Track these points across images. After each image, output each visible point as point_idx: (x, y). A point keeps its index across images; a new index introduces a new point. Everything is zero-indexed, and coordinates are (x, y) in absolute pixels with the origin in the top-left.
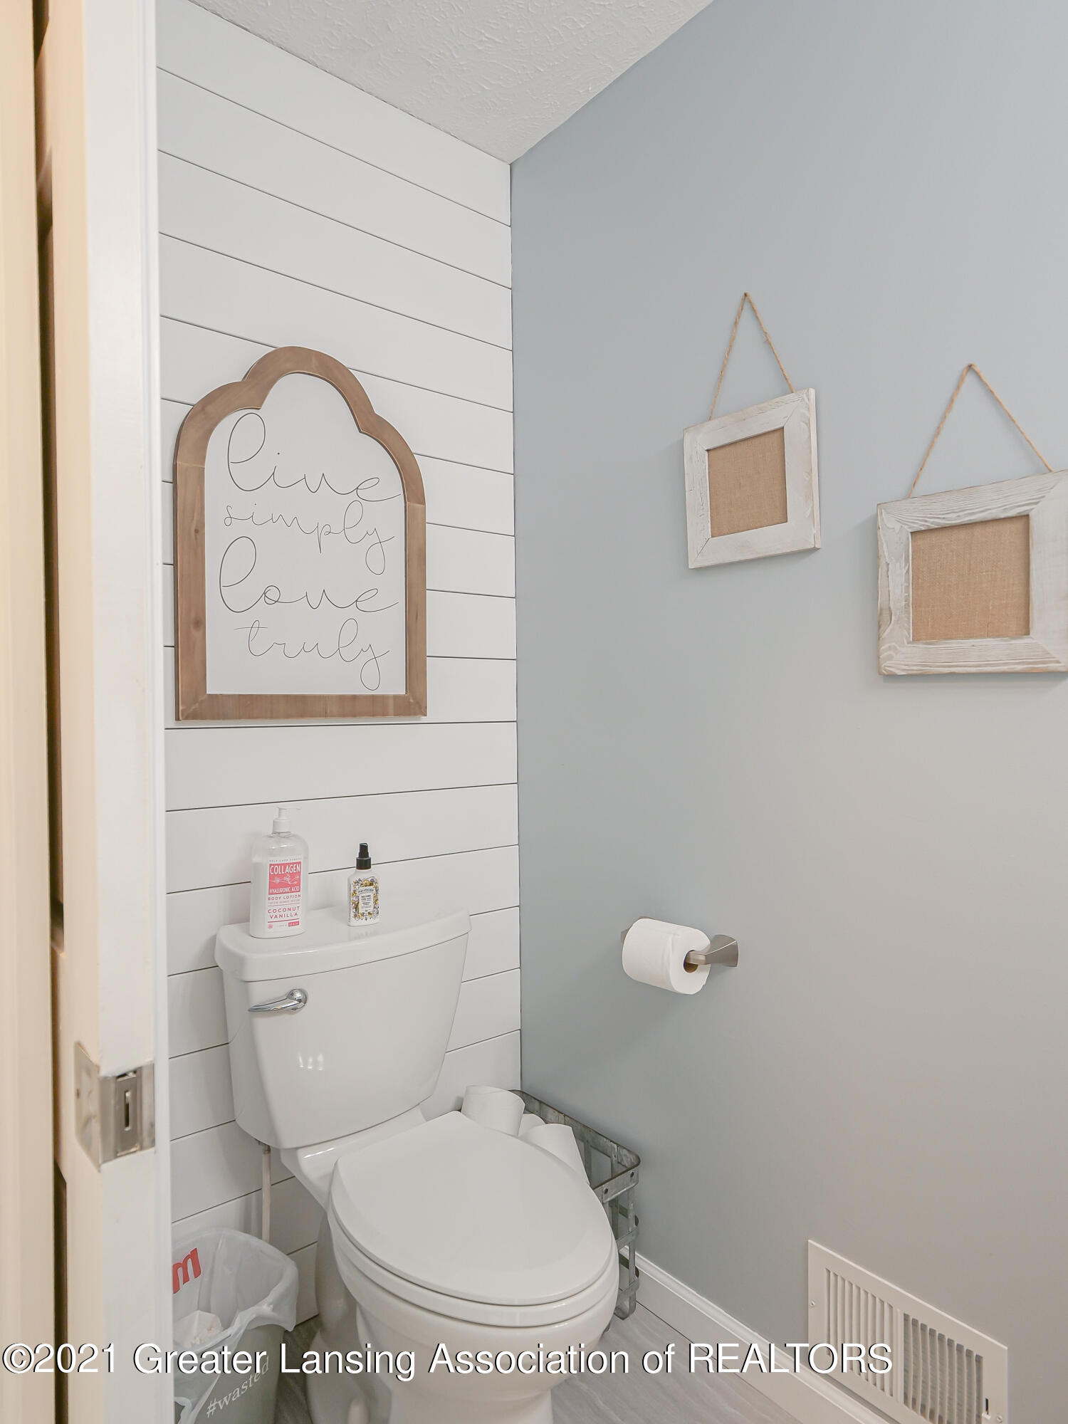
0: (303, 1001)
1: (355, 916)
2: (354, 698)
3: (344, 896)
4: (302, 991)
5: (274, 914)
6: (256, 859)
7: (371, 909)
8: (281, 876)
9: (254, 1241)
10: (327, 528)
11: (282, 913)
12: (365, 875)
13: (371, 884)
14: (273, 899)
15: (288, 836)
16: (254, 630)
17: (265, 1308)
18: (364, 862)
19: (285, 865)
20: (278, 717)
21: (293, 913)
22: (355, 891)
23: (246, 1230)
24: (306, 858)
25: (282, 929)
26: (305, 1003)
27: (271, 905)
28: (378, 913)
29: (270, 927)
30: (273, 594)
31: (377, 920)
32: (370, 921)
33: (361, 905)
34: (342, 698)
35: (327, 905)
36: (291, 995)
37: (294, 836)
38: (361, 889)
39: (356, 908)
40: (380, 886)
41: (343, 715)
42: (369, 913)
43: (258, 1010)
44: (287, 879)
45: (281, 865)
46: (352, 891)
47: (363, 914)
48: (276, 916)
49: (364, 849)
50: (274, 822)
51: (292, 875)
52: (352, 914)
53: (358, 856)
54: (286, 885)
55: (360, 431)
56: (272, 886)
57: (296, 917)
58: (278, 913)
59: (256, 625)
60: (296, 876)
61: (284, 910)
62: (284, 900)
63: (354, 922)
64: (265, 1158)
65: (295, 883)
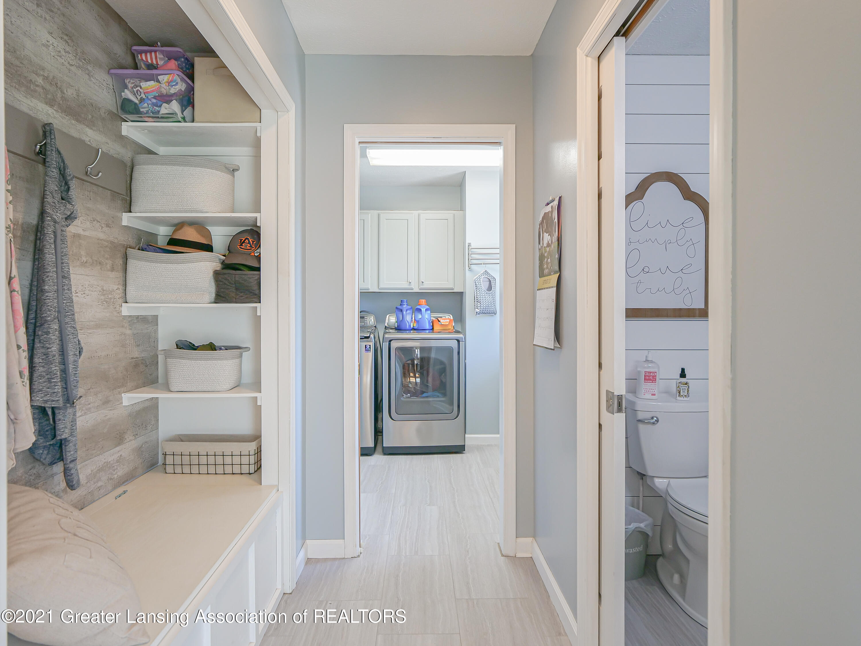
0: (657, 421)
1: (679, 396)
2: (680, 309)
3: (674, 389)
4: (657, 418)
5: (646, 390)
6: (639, 369)
7: (686, 394)
8: (649, 376)
9: (637, 510)
10: (669, 241)
11: (649, 390)
12: (683, 380)
13: (686, 384)
14: (645, 384)
15: (652, 362)
16: (639, 284)
17: (642, 525)
18: (683, 374)
19: (650, 372)
20: (648, 317)
21: (653, 391)
22: (679, 386)
23: (633, 506)
24: (659, 371)
25: (648, 396)
26: (658, 422)
27: (645, 387)
28: (689, 396)
29: (644, 394)
30: (646, 270)
31: (688, 399)
32: (685, 399)
33: (681, 392)
34: (675, 310)
35: (667, 392)
36: (652, 418)
37: (654, 362)
38: (682, 385)
39: (680, 393)
40: (690, 385)
41: (675, 316)
42: (685, 396)
43: (639, 421)
44: (651, 378)
45: (649, 372)
46: (678, 386)
47: (682, 396)
48: (647, 391)
49: (683, 370)
50: (646, 356)
51: (653, 376)
52: (678, 395)
53: (680, 373)
54: (651, 380)
55: (684, 199)
56: (645, 379)
57: (654, 392)
58: (647, 390)
59: (640, 281)
60: (654, 378)
61: (650, 389)
62: (649, 385)
63: (678, 398)
64: (641, 481)
65: (654, 379)
